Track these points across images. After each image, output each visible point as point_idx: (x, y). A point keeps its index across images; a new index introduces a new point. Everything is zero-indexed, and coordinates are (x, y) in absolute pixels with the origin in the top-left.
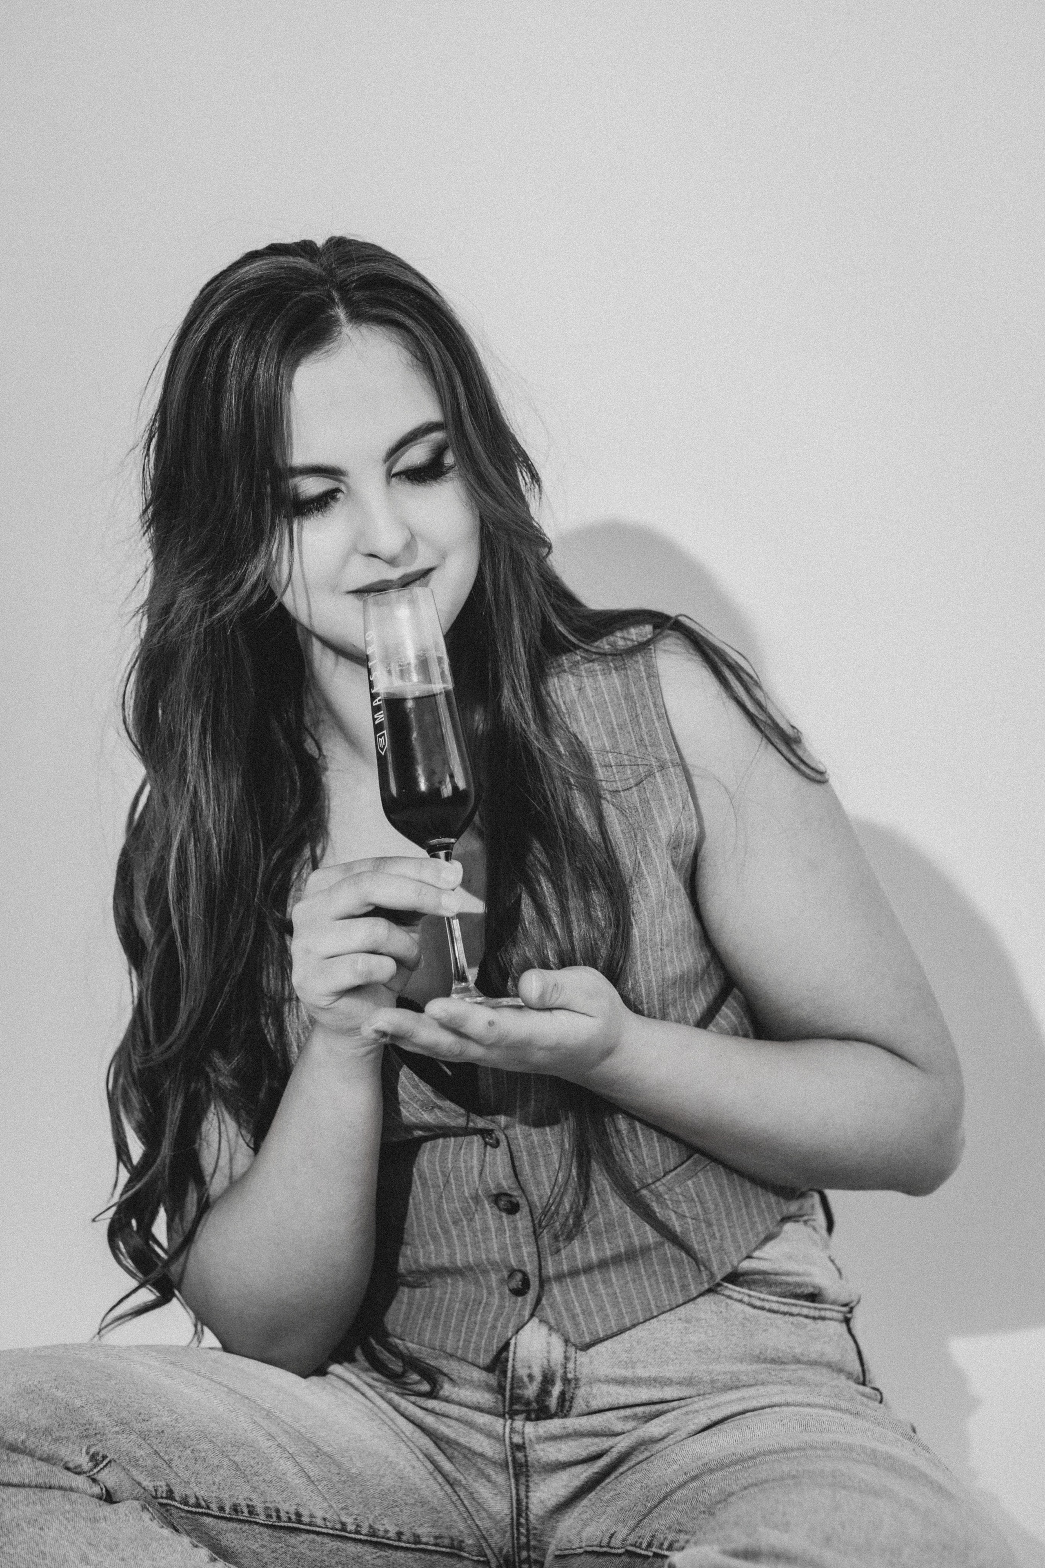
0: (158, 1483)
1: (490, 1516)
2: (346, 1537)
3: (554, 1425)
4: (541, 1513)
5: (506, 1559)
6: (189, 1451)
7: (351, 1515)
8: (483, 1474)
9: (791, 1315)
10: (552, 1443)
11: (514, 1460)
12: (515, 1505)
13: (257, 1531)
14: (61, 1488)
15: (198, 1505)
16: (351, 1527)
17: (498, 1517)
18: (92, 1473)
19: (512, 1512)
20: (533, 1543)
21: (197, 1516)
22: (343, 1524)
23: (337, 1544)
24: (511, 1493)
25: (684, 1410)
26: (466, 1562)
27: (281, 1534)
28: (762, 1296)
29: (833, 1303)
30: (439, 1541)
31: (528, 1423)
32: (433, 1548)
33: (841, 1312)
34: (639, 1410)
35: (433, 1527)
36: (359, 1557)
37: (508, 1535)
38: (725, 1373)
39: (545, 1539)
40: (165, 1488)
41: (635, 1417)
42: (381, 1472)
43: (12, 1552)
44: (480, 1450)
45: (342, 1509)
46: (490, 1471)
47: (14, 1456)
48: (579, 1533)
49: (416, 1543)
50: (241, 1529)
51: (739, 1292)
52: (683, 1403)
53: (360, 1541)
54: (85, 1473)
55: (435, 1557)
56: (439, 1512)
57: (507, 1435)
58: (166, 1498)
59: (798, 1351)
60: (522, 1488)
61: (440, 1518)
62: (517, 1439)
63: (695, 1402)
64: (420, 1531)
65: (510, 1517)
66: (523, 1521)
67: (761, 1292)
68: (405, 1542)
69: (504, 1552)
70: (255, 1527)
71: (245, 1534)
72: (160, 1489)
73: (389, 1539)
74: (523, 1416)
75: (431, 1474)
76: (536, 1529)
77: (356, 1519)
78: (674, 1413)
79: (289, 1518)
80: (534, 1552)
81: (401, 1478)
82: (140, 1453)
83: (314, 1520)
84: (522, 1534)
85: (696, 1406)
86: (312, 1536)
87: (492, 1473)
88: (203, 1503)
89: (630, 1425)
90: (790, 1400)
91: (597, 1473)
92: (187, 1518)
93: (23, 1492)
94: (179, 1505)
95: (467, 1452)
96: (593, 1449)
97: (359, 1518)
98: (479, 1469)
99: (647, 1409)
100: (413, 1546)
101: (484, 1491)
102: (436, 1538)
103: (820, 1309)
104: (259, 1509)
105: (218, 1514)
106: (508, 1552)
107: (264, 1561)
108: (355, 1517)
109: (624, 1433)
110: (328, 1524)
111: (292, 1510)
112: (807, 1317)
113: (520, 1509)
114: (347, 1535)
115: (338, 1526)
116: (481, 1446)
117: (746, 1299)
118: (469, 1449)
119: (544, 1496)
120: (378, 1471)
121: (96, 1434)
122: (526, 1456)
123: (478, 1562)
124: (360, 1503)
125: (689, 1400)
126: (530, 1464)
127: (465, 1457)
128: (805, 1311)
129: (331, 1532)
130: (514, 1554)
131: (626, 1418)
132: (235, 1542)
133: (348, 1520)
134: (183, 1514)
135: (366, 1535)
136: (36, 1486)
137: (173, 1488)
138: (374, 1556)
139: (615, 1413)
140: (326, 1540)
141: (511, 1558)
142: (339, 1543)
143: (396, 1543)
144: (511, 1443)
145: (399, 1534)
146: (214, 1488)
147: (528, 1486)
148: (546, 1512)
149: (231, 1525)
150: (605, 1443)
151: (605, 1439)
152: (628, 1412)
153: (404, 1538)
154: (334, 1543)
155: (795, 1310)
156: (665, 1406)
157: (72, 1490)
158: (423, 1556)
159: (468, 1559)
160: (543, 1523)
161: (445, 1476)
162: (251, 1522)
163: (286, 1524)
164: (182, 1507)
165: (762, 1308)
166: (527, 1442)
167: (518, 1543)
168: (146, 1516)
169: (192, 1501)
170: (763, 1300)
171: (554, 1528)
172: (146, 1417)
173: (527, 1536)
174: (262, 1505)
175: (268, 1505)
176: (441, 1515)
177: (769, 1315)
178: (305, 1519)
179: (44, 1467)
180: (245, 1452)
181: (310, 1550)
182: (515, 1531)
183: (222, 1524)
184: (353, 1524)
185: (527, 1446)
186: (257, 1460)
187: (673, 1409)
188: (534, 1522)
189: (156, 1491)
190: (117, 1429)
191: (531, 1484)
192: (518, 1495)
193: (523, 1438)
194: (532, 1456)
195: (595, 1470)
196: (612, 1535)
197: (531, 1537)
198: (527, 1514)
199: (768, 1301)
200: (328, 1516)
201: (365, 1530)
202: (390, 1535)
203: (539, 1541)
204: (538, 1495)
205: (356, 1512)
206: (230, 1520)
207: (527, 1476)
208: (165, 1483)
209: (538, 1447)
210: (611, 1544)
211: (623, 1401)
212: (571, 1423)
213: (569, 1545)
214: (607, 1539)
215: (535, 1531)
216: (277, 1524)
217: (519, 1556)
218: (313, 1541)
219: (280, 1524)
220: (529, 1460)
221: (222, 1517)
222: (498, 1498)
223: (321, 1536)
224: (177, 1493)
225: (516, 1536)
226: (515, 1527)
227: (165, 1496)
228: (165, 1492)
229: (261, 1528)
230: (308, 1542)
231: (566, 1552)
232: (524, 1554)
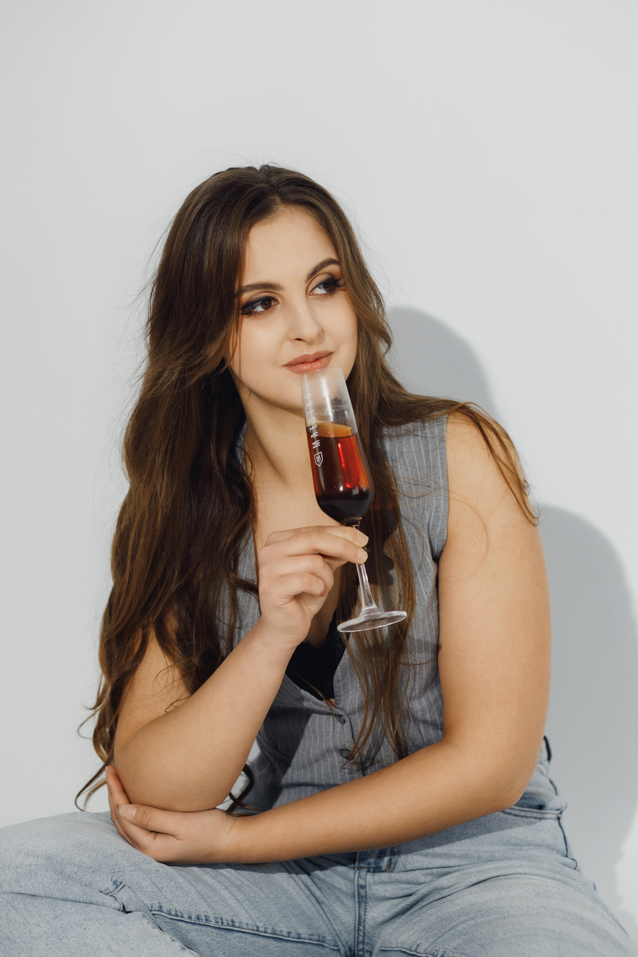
0: (154, 902)
1: (342, 923)
2: (260, 935)
3: (384, 876)
4: (373, 924)
5: (350, 949)
6: (173, 883)
7: (262, 922)
8: (339, 899)
9: (527, 817)
10: (382, 886)
11: (359, 893)
12: (357, 919)
13: (210, 931)
14: (98, 904)
15: (177, 915)
16: (262, 929)
17: (347, 925)
18: (114, 893)
19: (355, 923)
20: (366, 941)
21: (175, 922)
22: (258, 927)
23: (254, 939)
24: (356, 912)
25: (462, 872)
26: (326, 949)
27: (223, 933)
29: (552, 810)
30: (311, 937)
31: (369, 874)
32: (308, 941)
33: (555, 814)
34: (435, 870)
35: (308, 929)
36: (266, 947)
37: (352, 935)
38: (486, 852)
39: (374, 939)
40: (158, 905)
41: (432, 874)
42: (279, 896)
44: (339, 886)
45: (257, 918)
46: (344, 898)
47: (70, 882)
48: (396, 939)
49: (298, 938)
50: (200, 929)
52: (461, 868)
53: (267, 937)
54: (110, 893)
55: (309, 947)
56: (312, 920)
57: (356, 879)
58: (158, 911)
59: (530, 839)
60: (362, 910)
61: (312, 923)
62: (362, 882)
63: (468, 868)
64: (301, 931)
65: (354, 925)
66: (361, 928)
68: (292, 938)
69: (349, 944)
70: (209, 928)
71: (202, 933)
72: (154, 906)
73: (283, 936)
74: (366, 870)
75: (308, 897)
76: (369, 933)
77: (264, 924)
78: (456, 873)
79: (228, 923)
80: (367, 946)
81: (291, 899)
82: (144, 883)
83: (241, 924)
84: (361, 935)
85: (469, 871)
86: (240, 934)
87: (345, 899)
88: (179, 914)
89: (429, 878)
90: (526, 871)
91: (408, 905)
92: (170, 922)
94: (166, 915)
95: (330, 886)
96: (407, 892)
97: (266, 923)
98: (337, 896)
99: (440, 870)
100: (297, 940)
101: (339, 909)
102: (310, 935)
103: (544, 815)
104: (212, 918)
105: (187, 920)
106: (351, 944)
107: (212, 948)
108: (264, 923)
109: (425, 883)
110: (249, 927)
111: (230, 919)
112: (535, 818)
113: (360, 921)
114: (260, 933)
115: (255, 928)
116: (339, 884)
118: (332, 885)
119: (375, 915)
121: (119, 872)
122: (366, 892)
123: (334, 949)
124: (267, 914)
125: (465, 867)
126: (368, 896)
127: (329, 888)
128: (535, 815)
129: (251, 932)
130: (354, 946)
131: (427, 875)
132: (197, 937)
133: (260, 925)
134: (167, 920)
135: (270, 934)
136: (83, 902)
137: (162, 905)
138: (274, 946)
139: (420, 871)
140: (248, 936)
141: (353, 948)
142: (255, 938)
143: (287, 939)
144: (358, 884)
145: (289, 933)
146: (186, 905)
147: (365, 909)
148: (376, 924)
149: (195, 927)
150: (413, 889)
151: (413, 886)
152: (429, 871)
153: (292, 935)
154: (252, 938)
155: (530, 815)
156: (450, 869)
157: (104, 904)
158: (302, 945)
159: (327, 947)
160: (374, 930)
161: (316, 899)
162: (206, 925)
163: (226, 927)
164: (167, 916)
165: (511, 814)
166: (367, 884)
167: (358, 940)
168: (145, 921)
169: (173, 913)
171: (380, 934)
173: (364, 936)
174: (213, 916)
175: (217, 916)
176: (313, 921)
177: (513, 817)
178: (237, 924)
179: (88, 890)
180: (202, 885)
181: (239, 942)
182: (356, 934)
183: (190, 926)
184: (263, 927)
185: (367, 886)
186: (209, 889)
187: (455, 871)
188: (368, 929)
189: (152, 906)
190: (131, 868)
191: (367, 908)
192: (359, 913)
193: (366, 882)
194: (369, 892)
195: (407, 904)
196: (418, 945)
197: (366, 938)
198: (364, 925)
199: (514, 809)
200: (249, 922)
201: (269, 931)
202: (283, 933)
203: (370, 940)
204: (371, 914)
205: (265, 920)
206: (195, 924)
207: (366, 903)
208: (158, 902)
209: (373, 887)
210: (418, 951)
211: (425, 865)
212: (394, 876)
213: (390, 945)
214: (413, 948)
215: (368, 935)
216: (221, 927)
217: (358, 947)
218: (241, 937)
219: (223, 927)
220: (368, 894)
221: (190, 922)
222: (347, 914)
223: (245, 934)
224: (165, 908)
225: (356, 936)
226: (356, 931)
227: (157, 909)
228: (157, 907)
229: (212, 930)
230: (238, 938)
231: (388, 949)
232: (361, 946)
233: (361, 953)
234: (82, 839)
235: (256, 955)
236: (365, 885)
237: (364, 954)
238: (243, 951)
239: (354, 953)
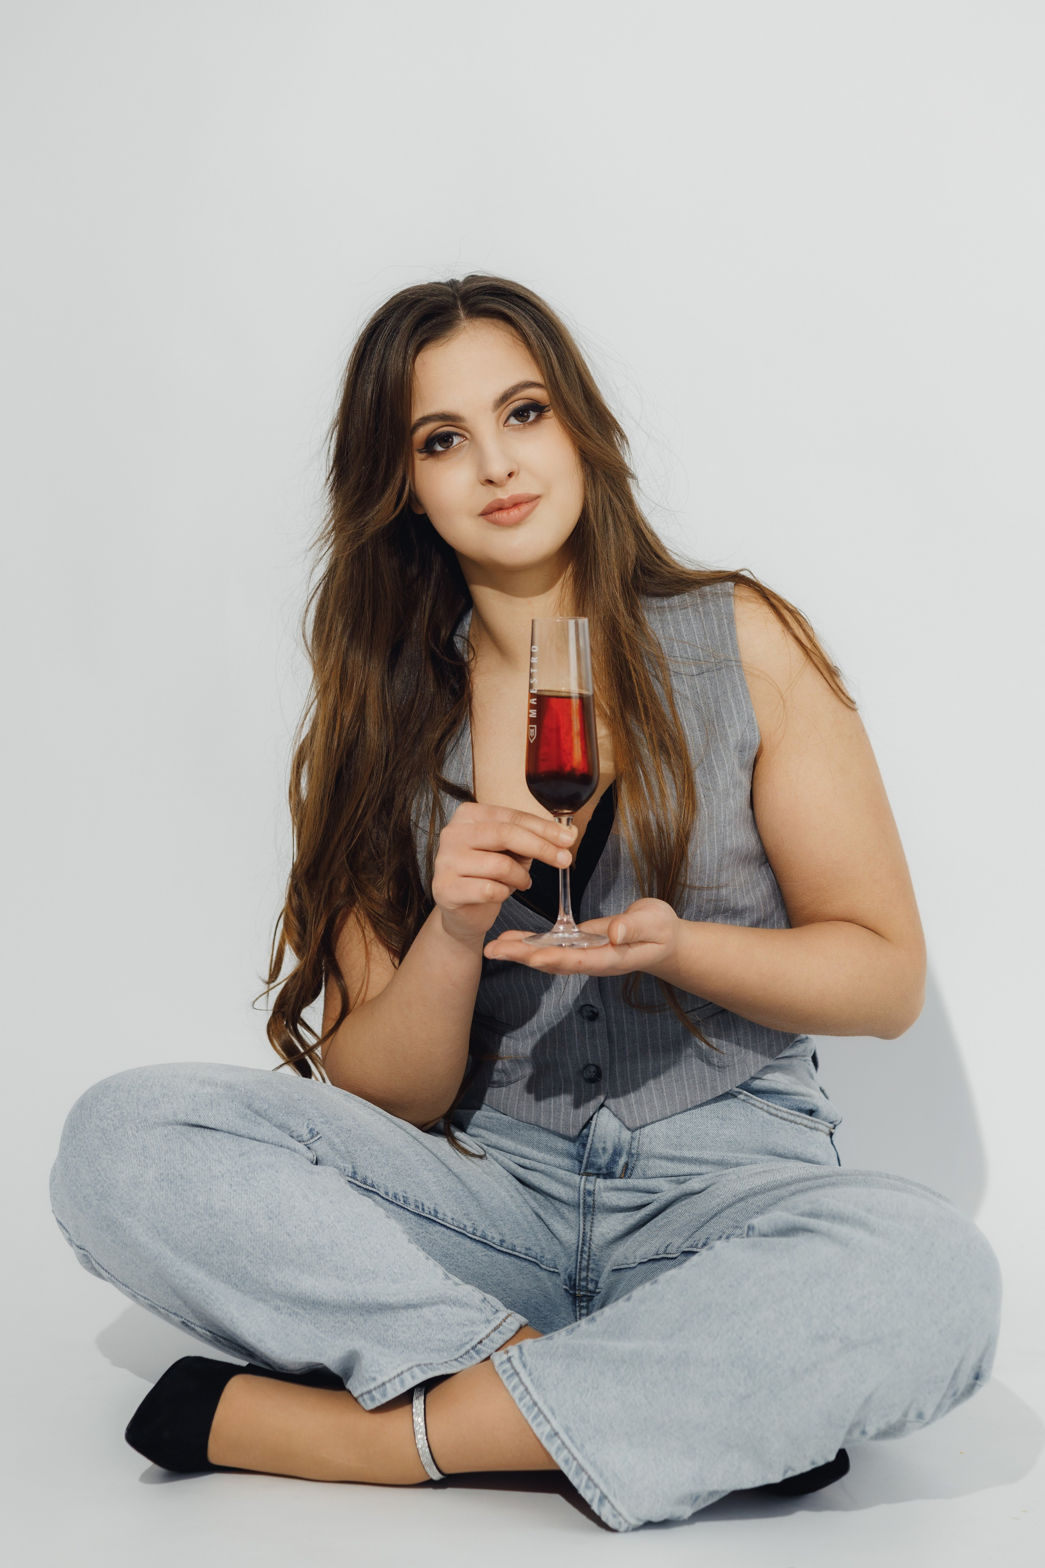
0: (347, 1165)
1: (561, 1244)
2: (466, 1235)
3: (618, 1183)
4: (601, 1243)
5: (570, 1278)
6: (367, 1148)
8: (559, 1212)
9: (796, 1123)
10: (615, 1193)
11: (585, 1202)
12: (581, 1236)
13: (408, 1216)
14: (288, 1148)
15: (373, 1186)
16: (470, 1229)
17: (567, 1245)
18: (309, 1142)
20: (591, 1266)
21: (370, 1195)
22: (465, 1226)
23: (459, 1238)
24: (579, 1227)
27: (424, 1223)
28: (777, 1107)
29: (825, 1119)
31: (598, 1179)
32: (524, 1256)
33: (828, 1127)
35: (525, 1241)
36: (473, 1252)
37: (573, 1259)
39: (602, 1263)
40: (351, 1170)
42: (491, 1196)
43: (255, 1185)
45: (465, 1214)
46: (565, 1210)
47: (259, 1120)
48: (635, 1251)
49: (513, 1250)
51: (761, 1102)
53: (476, 1240)
54: (303, 1141)
55: (525, 1264)
56: (528, 1233)
57: (582, 1186)
58: (351, 1177)
59: (799, 1150)
60: (588, 1224)
62: (590, 1187)
64: (516, 1242)
65: (576, 1245)
66: (586, 1249)
67: (776, 1104)
68: (505, 1248)
69: (568, 1271)
70: (407, 1213)
72: (347, 1170)
73: (494, 1243)
74: (595, 1175)
76: (595, 1255)
79: (430, 1212)
80: (592, 1273)
81: (504, 1203)
82: (336, 1141)
83: (446, 1217)
84: (585, 1259)
86: (443, 1229)
87: (566, 1212)
88: (376, 1186)
91: (644, 1217)
93: (263, 1146)
94: (359, 1184)
95: (547, 1196)
96: (641, 1201)
97: (476, 1223)
98: (555, 1210)
100: (510, 1252)
101: (559, 1226)
102: (526, 1250)
103: (816, 1122)
104: (411, 1200)
105: (384, 1196)
106: (571, 1271)
108: (472, 1222)
109: (665, 1191)
110: (455, 1223)
111: (432, 1207)
112: (806, 1126)
113: (585, 1240)
114: (467, 1234)
115: (462, 1226)
116: (561, 1192)
117: (765, 1107)
118: (549, 1195)
119: (604, 1231)
120: (489, 1194)
122: (593, 1200)
123: (553, 1273)
124: (476, 1214)
126: (596, 1207)
128: (805, 1122)
129: (456, 1229)
130: (576, 1274)
133: (468, 1224)
135: (480, 1237)
136: (272, 1143)
137: (355, 1171)
138: (484, 1254)
139: (664, 1178)
140: (452, 1234)
141: (575, 1276)
142: (461, 1238)
143: (499, 1248)
144: (584, 1189)
145: (501, 1241)
146: (383, 1178)
147: (592, 1223)
148: (605, 1242)
150: (651, 1198)
151: (650, 1195)
152: (674, 1179)
153: (505, 1245)
154: (457, 1238)
155: (798, 1120)
157: (295, 1151)
158: (516, 1260)
159: (546, 1269)
160: (602, 1251)
162: (404, 1208)
163: (428, 1216)
164: (362, 1185)
165: (777, 1116)
166: (597, 1191)
167: (580, 1266)
169: (369, 1182)
170: (777, 1110)
171: (609, 1255)
172: (339, 1118)
173: (588, 1260)
174: (413, 1198)
175: (417, 1199)
176: (529, 1235)
177: (779, 1120)
178: (440, 1215)
179: (278, 1132)
181: (441, 1239)
182: (579, 1256)
184: (471, 1227)
186: (409, 1167)
188: (595, 1250)
189: (344, 1171)
190: (322, 1120)
191: (595, 1221)
192: (584, 1229)
193: (595, 1185)
194: (599, 1201)
195: (643, 1215)
196: (667, 1247)
197: (590, 1262)
198: (590, 1244)
199: (780, 1110)
200: (454, 1217)
201: (479, 1233)
202: (496, 1241)
203: (597, 1265)
204: (600, 1230)
205: (474, 1219)
206: (392, 1203)
207: (593, 1215)
208: (351, 1166)
209: (604, 1195)
210: (667, 1252)
211: (670, 1172)
212: (631, 1182)
213: (625, 1261)
214: (662, 1249)
215: (595, 1257)
216: (422, 1214)
217: (580, 1276)
218: (443, 1233)
219: (423, 1214)
220: (596, 1203)
221: (387, 1199)
222: (568, 1231)
223: (449, 1230)
224: (360, 1175)
225: (579, 1260)
226: (579, 1253)
227: (350, 1175)
228: (350, 1173)
229: (411, 1216)
230: (440, 1233)
231: (622, 1267)
232: (584, 1274)
233: (583, 1283)
234: (263, 1077)
235: (460, 1260)
236: (594, 1190)
237: (587, 1284)
238: (446, 1251)
239: (575, 1284)
